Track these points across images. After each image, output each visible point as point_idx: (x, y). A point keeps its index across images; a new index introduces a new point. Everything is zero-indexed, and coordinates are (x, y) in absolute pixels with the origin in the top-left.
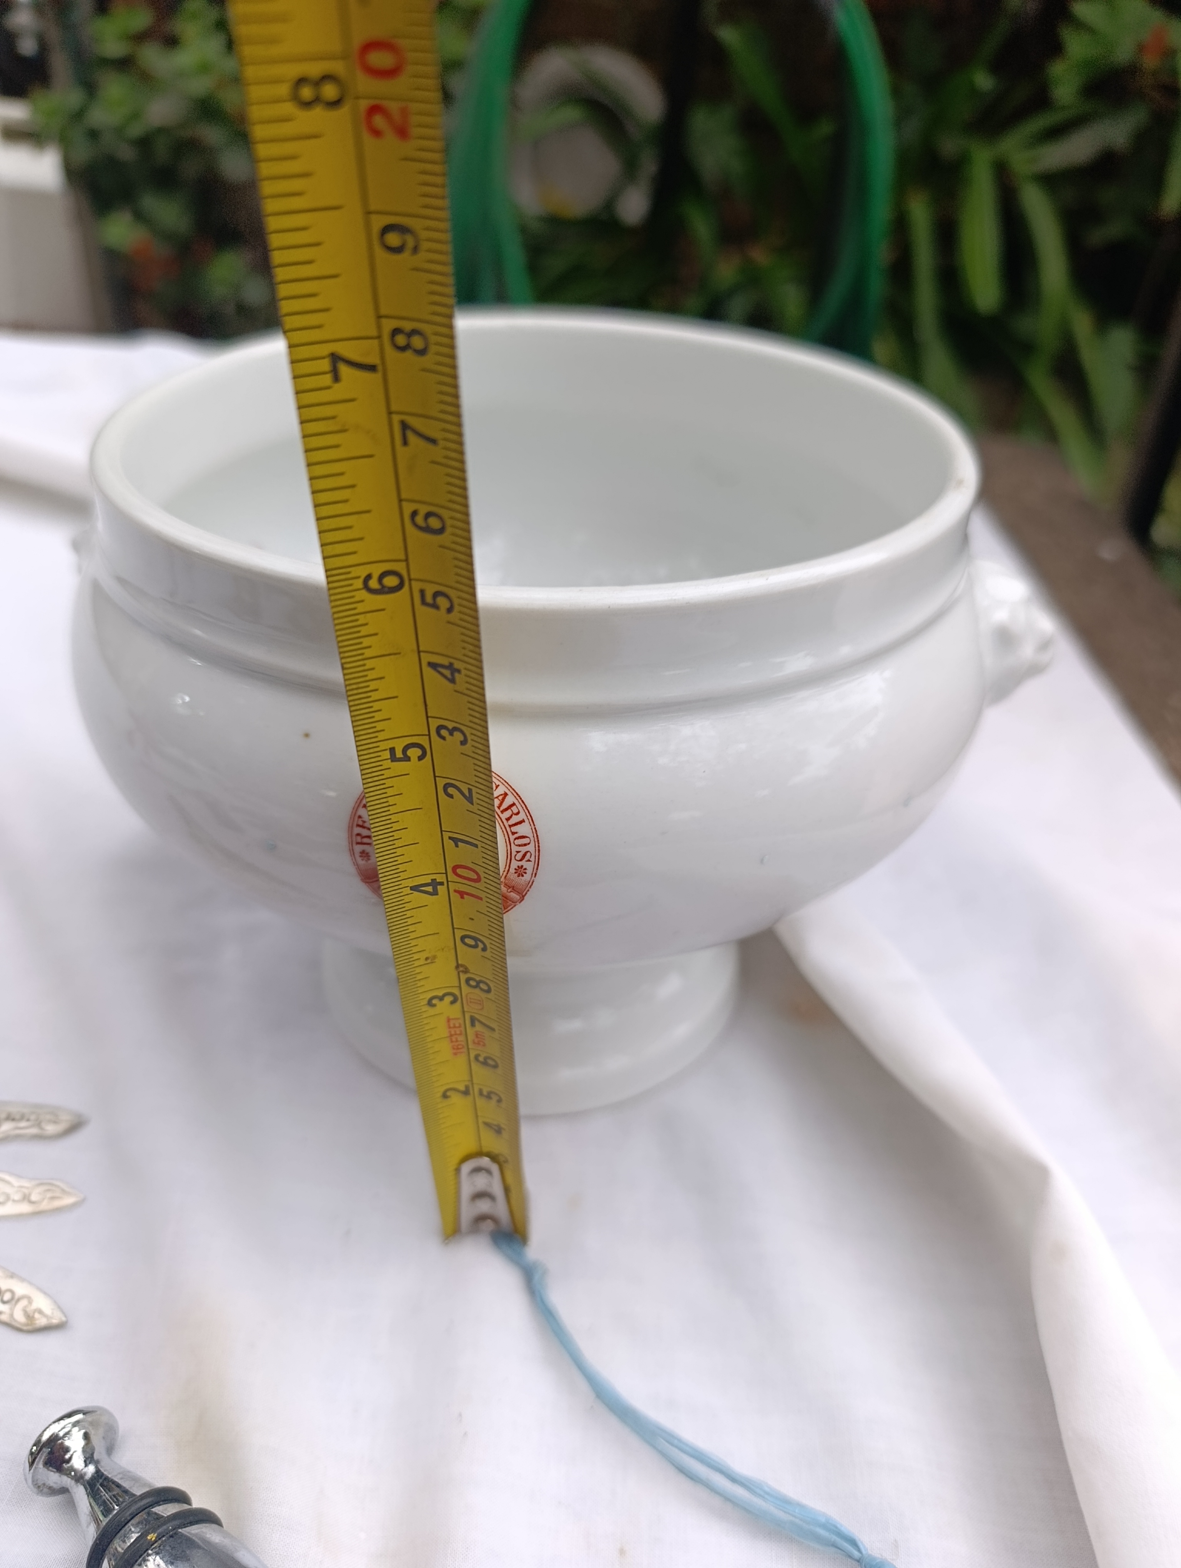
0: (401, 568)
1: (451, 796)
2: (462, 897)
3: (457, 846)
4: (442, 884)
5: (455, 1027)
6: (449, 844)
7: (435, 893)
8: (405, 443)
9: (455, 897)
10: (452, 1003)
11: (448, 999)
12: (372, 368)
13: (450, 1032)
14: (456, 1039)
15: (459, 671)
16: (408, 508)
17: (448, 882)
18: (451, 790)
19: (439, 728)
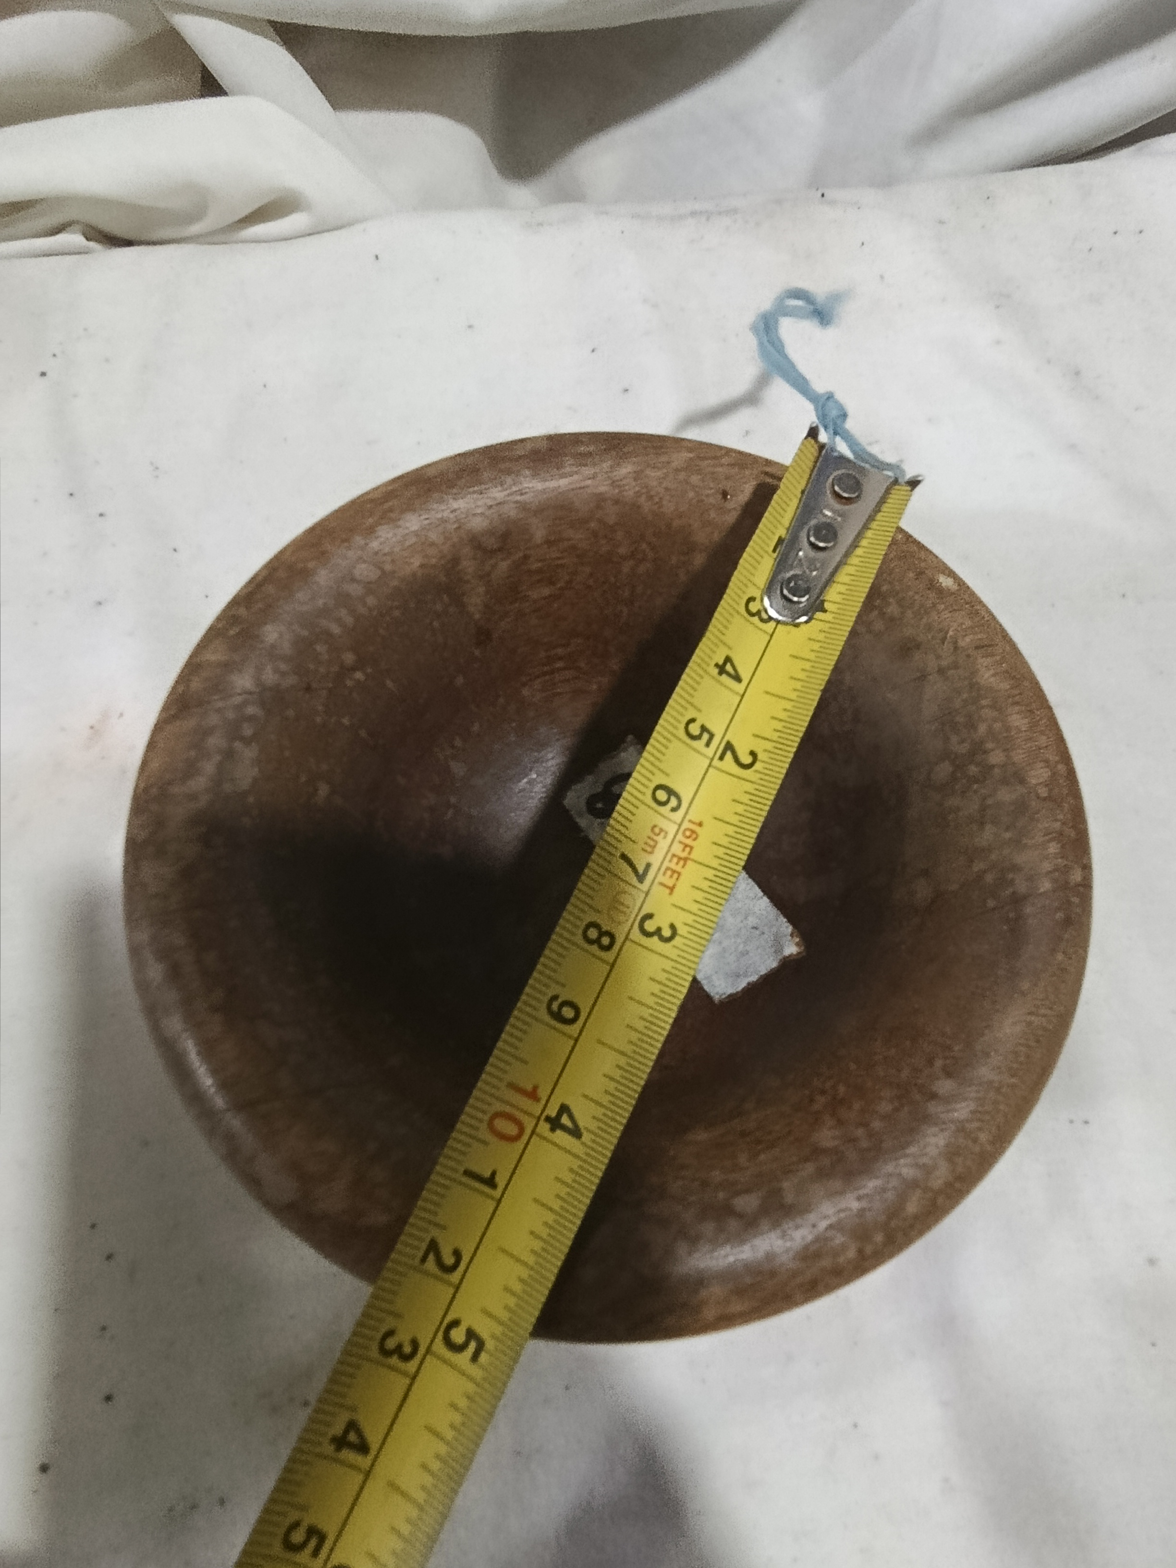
1: (457, 1254)
2: (535, 1088)
3: (494, 1174)
4: (548, 1119)
5: (674, 872)
6: (501, 1181)
7: (564, 1109)
9: (543, 1094)
10: (650, 916)
11: (650, 926)
13: (683, 867)
14: (684, 850)
15: (333, 1441)
17: (539, 1119)
18: (449, 1260)
19: (407, 1358)
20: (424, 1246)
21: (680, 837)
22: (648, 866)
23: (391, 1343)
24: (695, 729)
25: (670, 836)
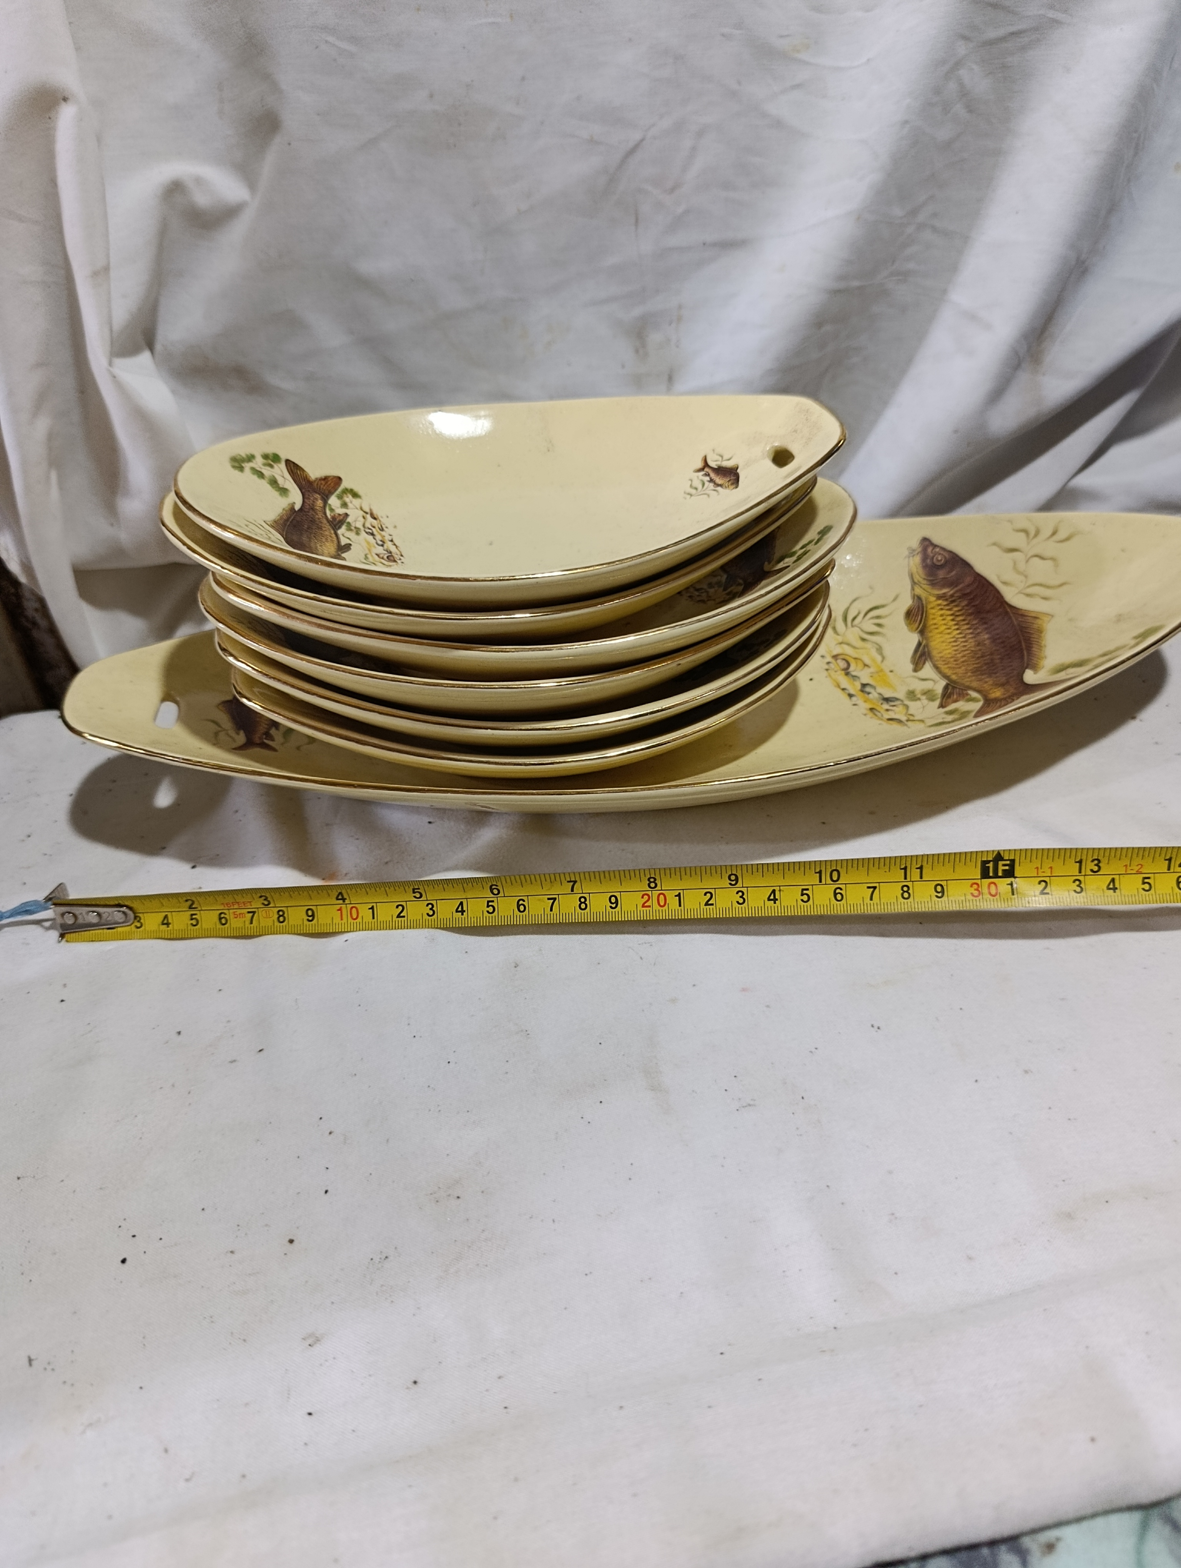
0: (501, 894)
2: (338, 910)
4: (344, 902)
6: (370, 906)
7: (337, 899)
8: (549, 899)
9: (338, 907)
10: (263, 904)
12: (572, 890)
15: (462, 914)
16: (525, 898)
17: (346, 904)
18: (400, 908)
19: (432, 905)
20: (400, 919)
21: (232, 907)
22: (249, 912)
23: (431, 913)
24: (194, 922)
25: (235, 910)
